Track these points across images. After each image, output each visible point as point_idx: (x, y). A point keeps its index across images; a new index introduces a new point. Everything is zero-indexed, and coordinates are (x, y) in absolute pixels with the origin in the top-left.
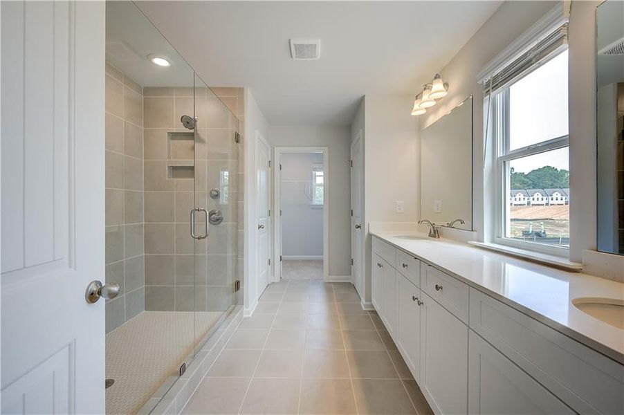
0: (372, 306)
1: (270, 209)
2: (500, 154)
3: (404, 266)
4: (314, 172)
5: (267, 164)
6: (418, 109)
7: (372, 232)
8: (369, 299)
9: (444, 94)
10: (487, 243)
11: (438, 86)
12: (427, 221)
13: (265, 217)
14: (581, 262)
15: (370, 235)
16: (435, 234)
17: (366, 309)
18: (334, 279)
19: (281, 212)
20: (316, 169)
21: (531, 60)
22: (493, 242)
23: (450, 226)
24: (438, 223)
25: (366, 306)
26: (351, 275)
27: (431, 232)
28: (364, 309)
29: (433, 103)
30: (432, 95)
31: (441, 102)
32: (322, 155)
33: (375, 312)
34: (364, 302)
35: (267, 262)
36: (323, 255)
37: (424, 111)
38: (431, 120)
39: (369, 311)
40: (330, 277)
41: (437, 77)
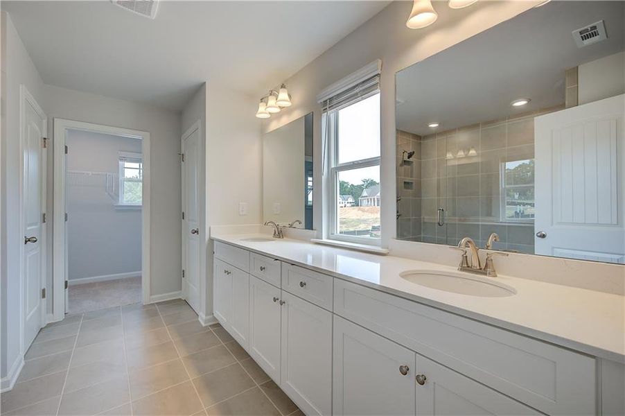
0: (215, 319)
1: (44, 211)
2: (333, 166)
3: (262, 269)
4: (120, 163)
5: (40, 142)
6: (263, 112)
7: (212, 236)
8: (210, 312)
9: (288, 104)
10: (324, 240)
11: (283, 95)
12: (272, 223)
13: (36, 224)
14: (388, 248)
15: (212, 240)
16: (280, 234)
17: (206, 325)
18: (158, 298)
19: (66, 215)
20: (125, 159)
21: (357, 94)
22: (328, 238)
23: (291, 226)
24: (281, 225)
25: (206, 322)
26: (181, 289)
27: (275, 233)
28: (203, 325)
29: (277, 110)
30: (279, 103)
31: (285, 111)
32: (139, 141)
33: (218, 325)
34: (204, 317)
35: (39, 294)
36: (141, 270)
37: (269, 116)
38: (274, 126)
39: (210, 326)
40: (153, 297)
41: (283, 86)
